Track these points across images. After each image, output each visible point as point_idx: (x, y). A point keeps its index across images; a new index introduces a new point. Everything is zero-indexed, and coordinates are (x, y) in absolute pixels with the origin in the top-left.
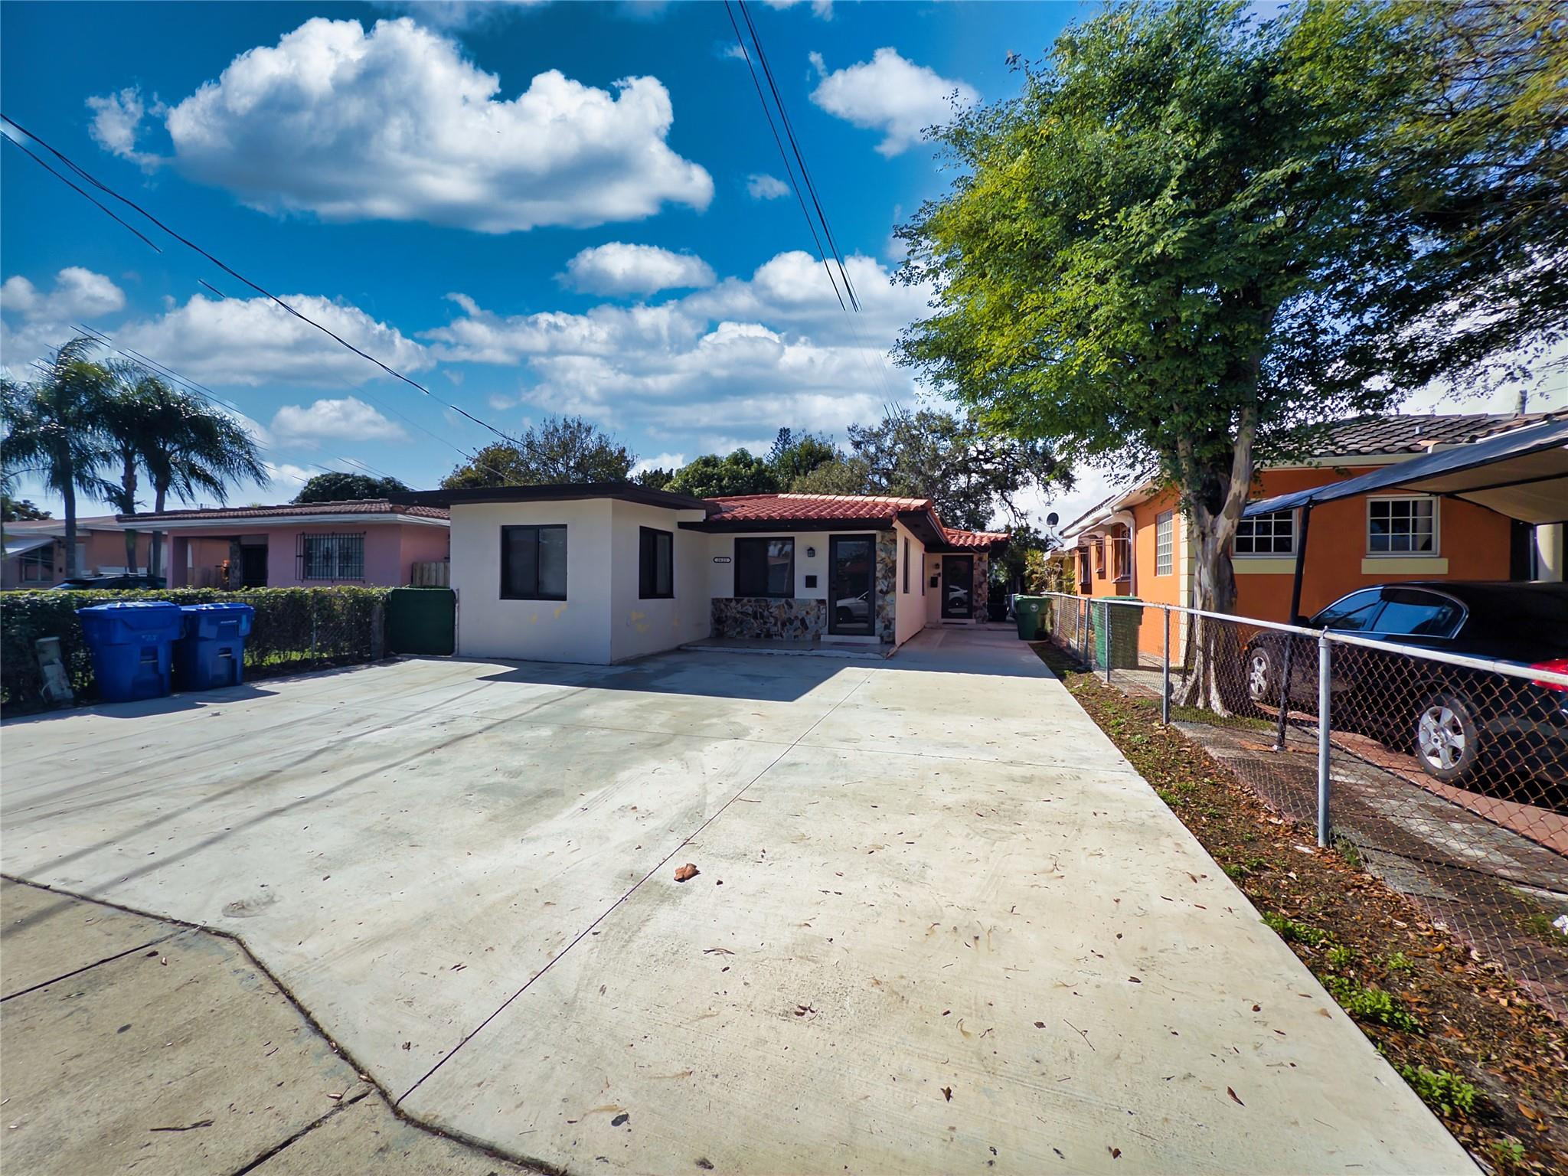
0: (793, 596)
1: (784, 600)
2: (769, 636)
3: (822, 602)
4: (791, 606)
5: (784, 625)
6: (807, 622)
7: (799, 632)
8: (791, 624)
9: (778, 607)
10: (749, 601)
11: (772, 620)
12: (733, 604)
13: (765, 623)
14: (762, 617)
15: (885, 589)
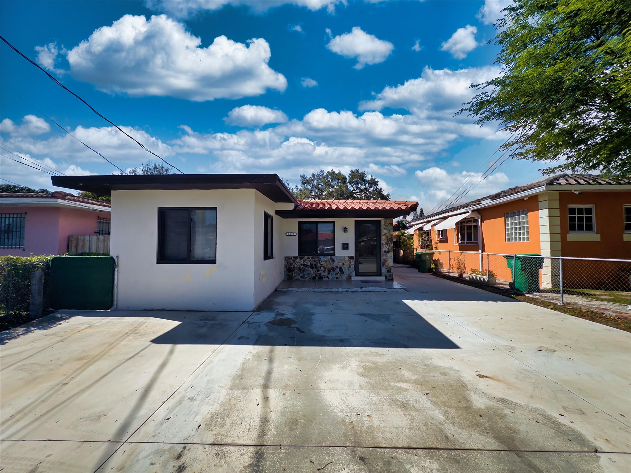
0: (334, 254)
1: (329, 257)
2: (321, 278)
3: (351, 258)
4: (333, 261)
5: (329, 271)
6: (343, 269)
7: (338, 276)
8: (334, 271)
9: (326, 261)
10: (308, 258)
11: (322, 269)
12: (298, 260)
13: (318, 271)
14: (316, 267)
15: (387, 250)
